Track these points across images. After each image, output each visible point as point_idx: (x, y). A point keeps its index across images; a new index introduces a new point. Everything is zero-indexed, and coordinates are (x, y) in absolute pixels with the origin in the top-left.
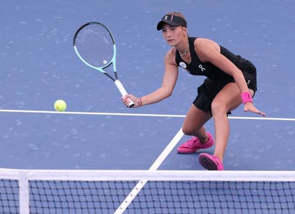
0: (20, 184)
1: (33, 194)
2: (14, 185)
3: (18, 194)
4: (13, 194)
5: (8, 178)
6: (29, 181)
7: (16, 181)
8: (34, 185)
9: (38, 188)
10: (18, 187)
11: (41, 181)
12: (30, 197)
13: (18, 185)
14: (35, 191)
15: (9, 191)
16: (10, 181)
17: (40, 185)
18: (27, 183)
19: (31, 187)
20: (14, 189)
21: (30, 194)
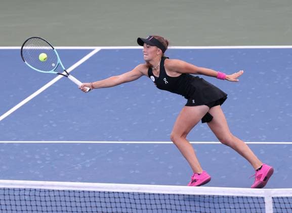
0: (266, 201)
1: (276, 208)
2: (261, 201)
3: (264, 208)
4: (261, 208)
5: (256, 196)
6: (273, 198)
7: (263, 198)
8: (276, 201)
9: (280, 203)
10: (264, 203)
11: (282, 198)
12: (274, 210)
13: (264, 201)
14: (277, 205)
15: (257, 206)
16: (257, 198)
17: (281, 201)
18: (271, 200)
19: (274, 203)
20: (261, 205)
21: (273, 208)
